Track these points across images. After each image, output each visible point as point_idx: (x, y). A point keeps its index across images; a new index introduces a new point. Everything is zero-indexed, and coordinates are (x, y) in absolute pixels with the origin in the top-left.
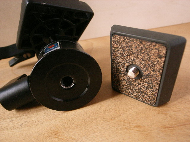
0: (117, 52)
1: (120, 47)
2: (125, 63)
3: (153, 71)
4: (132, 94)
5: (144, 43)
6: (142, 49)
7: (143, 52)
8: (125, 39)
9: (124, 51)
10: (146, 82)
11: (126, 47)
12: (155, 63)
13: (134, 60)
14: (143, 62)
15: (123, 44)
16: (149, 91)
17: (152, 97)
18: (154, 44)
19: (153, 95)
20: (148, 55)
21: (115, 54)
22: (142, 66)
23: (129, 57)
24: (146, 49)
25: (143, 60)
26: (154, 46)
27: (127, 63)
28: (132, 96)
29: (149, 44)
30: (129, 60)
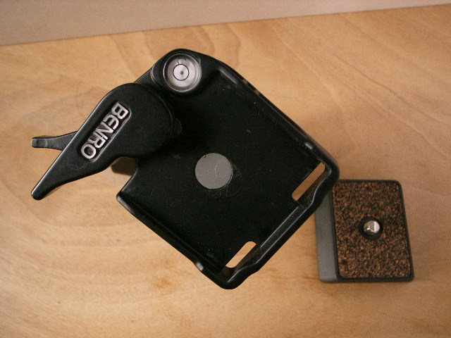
0: (400, 253)
1: (397, 261)
2: (386, 238)
3: (347, 239)
4: (368, 188)
5: (367, 276)
6: (368, 266)
7: (366, 263)
8: (391, 274)
9: (390, 257)
10: (352, 218)
11: (388, 264)
12: (347, 252)
13: (374, 247)
14: (362, 248)
15: (393, 267)
16: (346, 205)
17: (339, 197)
18: (355, 276)
19: (339, 202)
20: (358, 261)
21: (403, 248)
22: (362, 241)
23: (383, 250)
24: (362, 268)
25: (363, 251)
26: (354, 274)
27: (383, 240)
28: (366, 185)
29: (361, 276)
30: (381, 245)
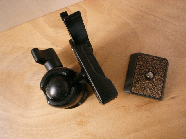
0: (159, 88)
1: (156, 91)
2: (155, 81)
3: (138, 78)
4: (153, 59)
5: (142, 93)
7: (143, 89)
8: (152, 95)
9: (154, 89)
10: (143, 70)
11: (152, 91)
12: (137, 83)
13: (149, 83)
14: (143, 82)
15: (154, 93)
16: (142, 64)
17: (140, 60)
18: (137, 93)
19: (139, 62)
20: (140, 87)
21: (161, 87)
22: (144, 80)
23: (152, 85)
24: (141, 90)
25: (143, 83)
26: (137, 92)
27: (153, 81)
28: (153, 58)
29: (140, 93)
30: (152, 83)
